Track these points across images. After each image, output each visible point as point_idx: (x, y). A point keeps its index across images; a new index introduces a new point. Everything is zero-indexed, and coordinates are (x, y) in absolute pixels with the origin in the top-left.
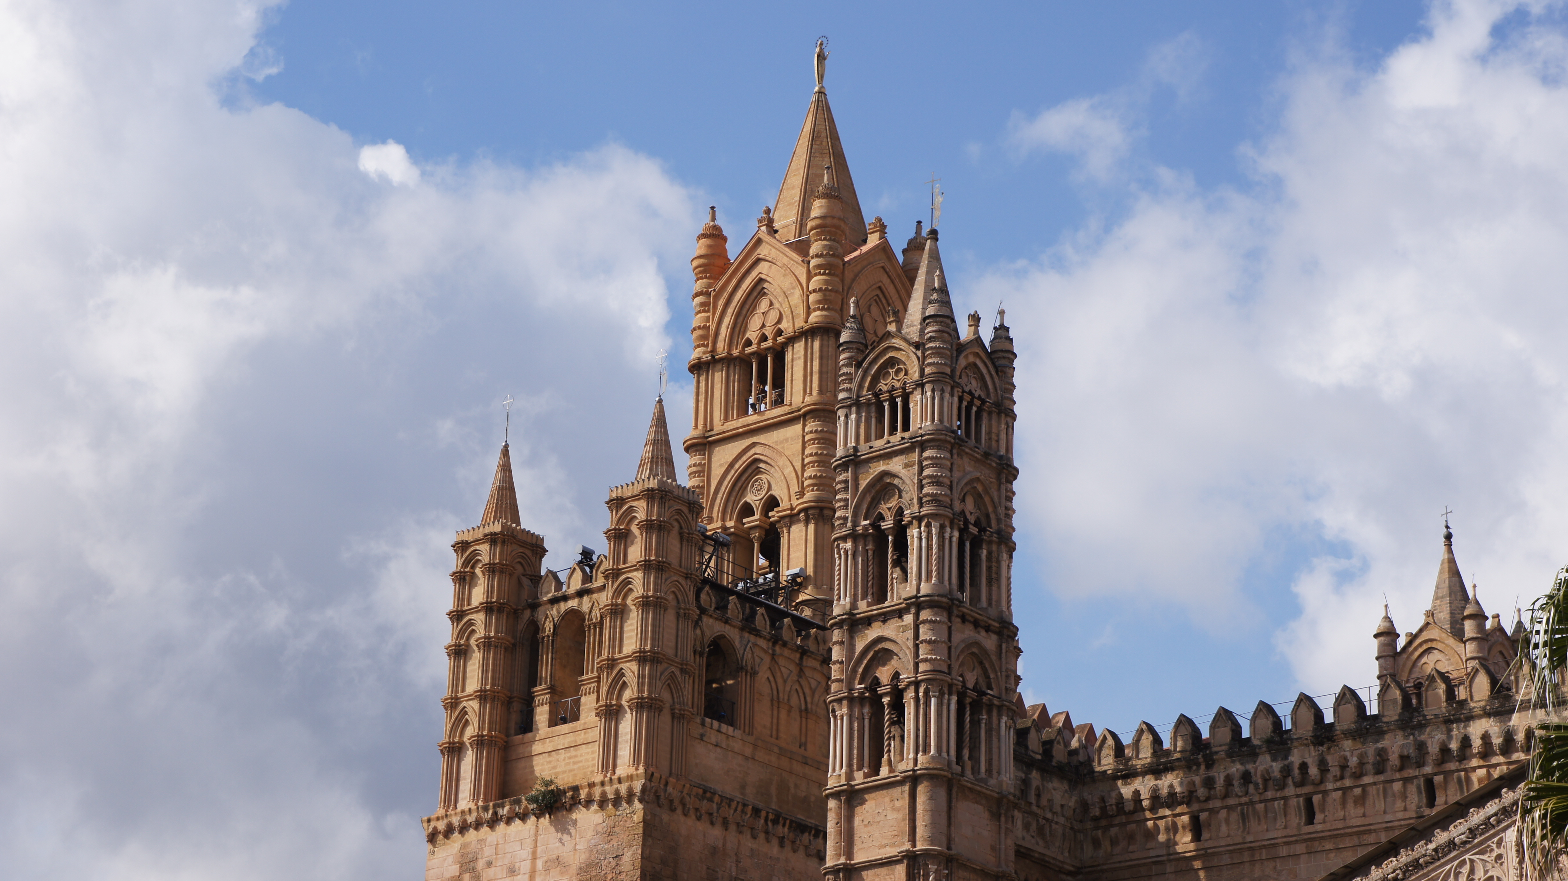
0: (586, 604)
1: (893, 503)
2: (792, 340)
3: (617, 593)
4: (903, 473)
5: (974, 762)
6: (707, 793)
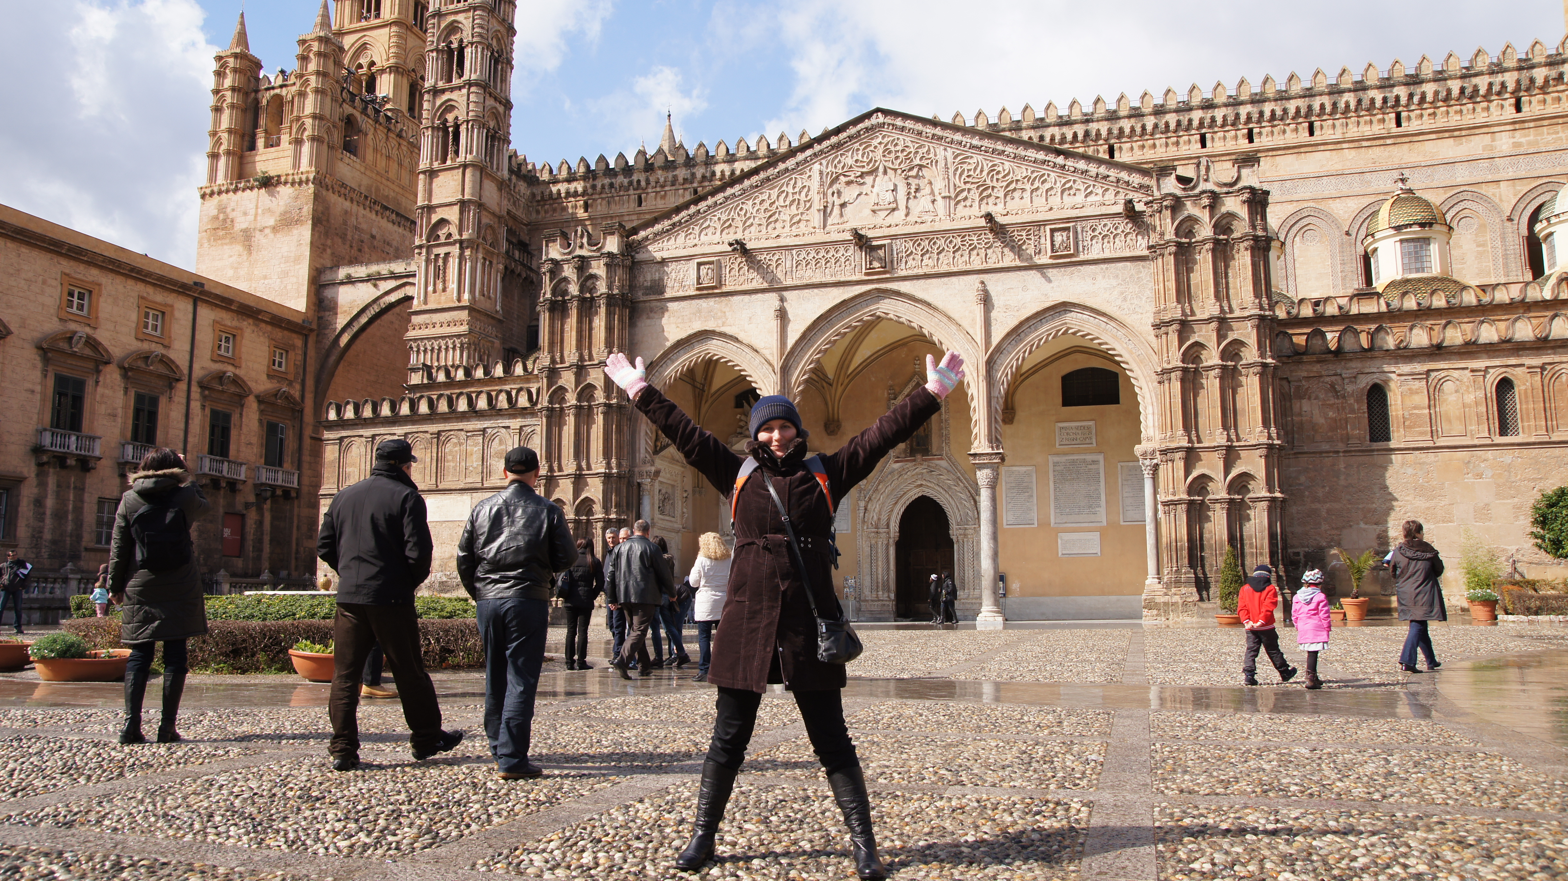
0: (284, 92)
1: (458, 36)
3: (302, 85)
4: (464, 21)
5: (492, 164)
6: (343, 185)
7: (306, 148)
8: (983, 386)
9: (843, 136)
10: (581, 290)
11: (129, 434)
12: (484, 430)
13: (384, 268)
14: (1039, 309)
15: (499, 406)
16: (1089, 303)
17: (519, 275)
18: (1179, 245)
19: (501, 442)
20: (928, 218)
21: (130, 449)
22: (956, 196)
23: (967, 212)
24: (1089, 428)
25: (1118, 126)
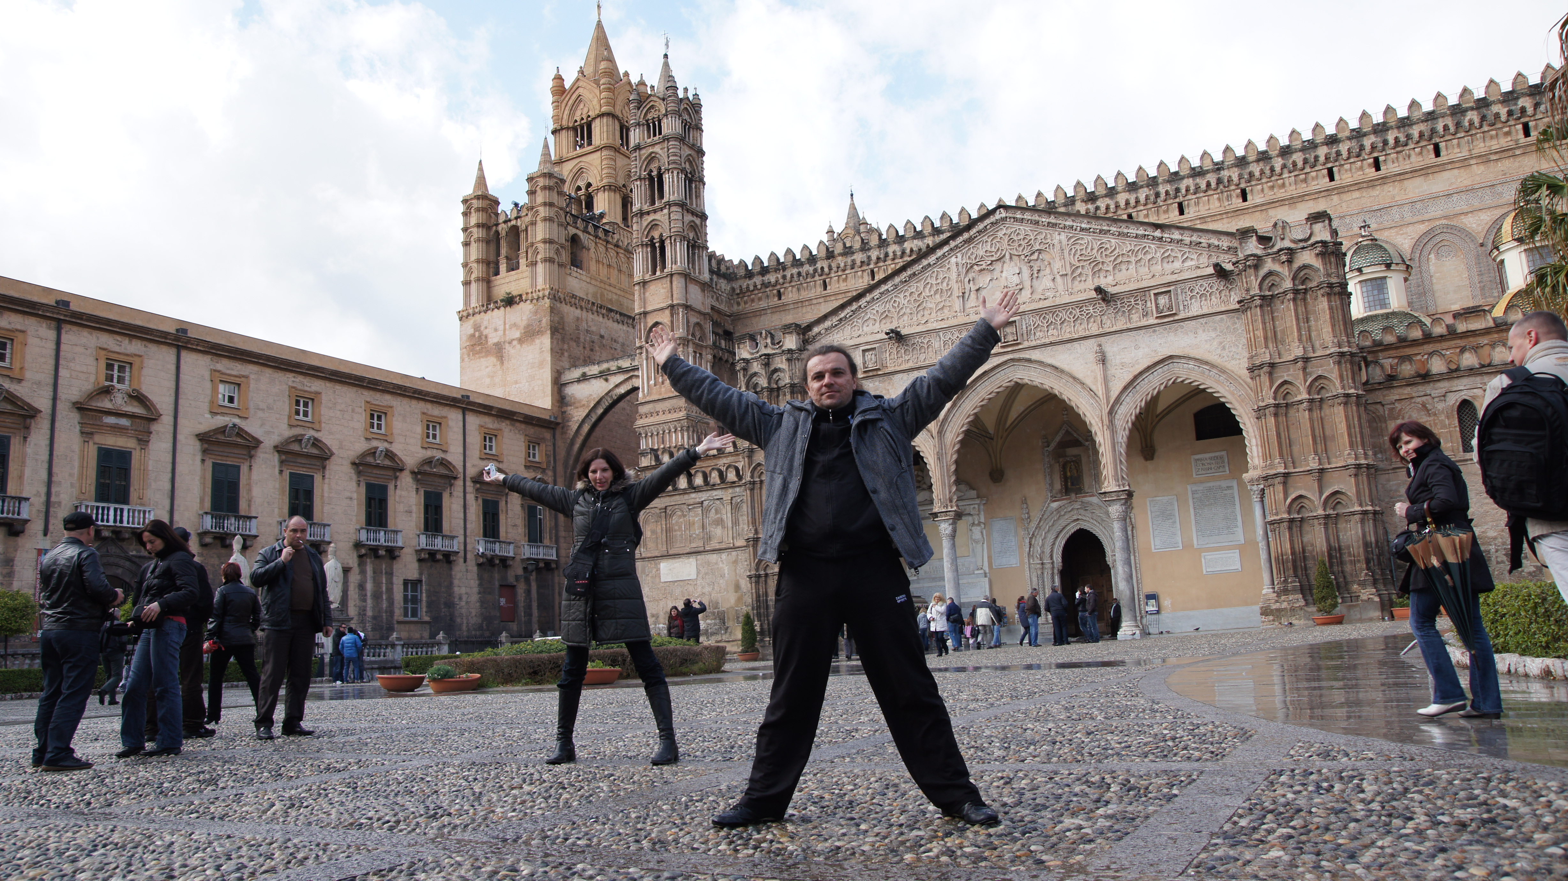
0: (519, 223)
1: (656, 165)
2: (594, 119)
3: (533, 216)
4: (660, 152)
5: (694, 269)
6: (574, 296)
7: (540, 268)
8: (1107, 434)
9: (973, 231)
10: (769, 383)
11: (422, 526)
12: (702, 503)
13: (613, 365)
14: (1150, 363)
15: (712, 482)
16: (1193, 353)
17: (727, 361)
18: (1263, 298)
19: (717, 512)
20: (1049, 294)
21: (423, 538)
22: (1073, 272)
23: (1082, 286)
24: (1221, 457)
25: (1248, 171)
